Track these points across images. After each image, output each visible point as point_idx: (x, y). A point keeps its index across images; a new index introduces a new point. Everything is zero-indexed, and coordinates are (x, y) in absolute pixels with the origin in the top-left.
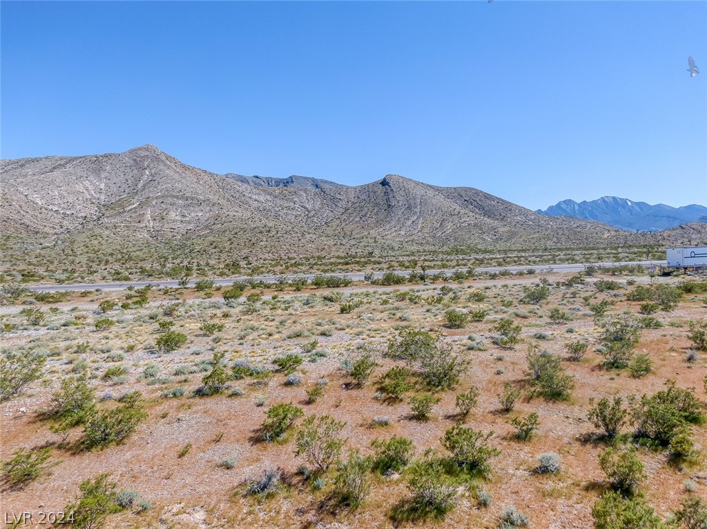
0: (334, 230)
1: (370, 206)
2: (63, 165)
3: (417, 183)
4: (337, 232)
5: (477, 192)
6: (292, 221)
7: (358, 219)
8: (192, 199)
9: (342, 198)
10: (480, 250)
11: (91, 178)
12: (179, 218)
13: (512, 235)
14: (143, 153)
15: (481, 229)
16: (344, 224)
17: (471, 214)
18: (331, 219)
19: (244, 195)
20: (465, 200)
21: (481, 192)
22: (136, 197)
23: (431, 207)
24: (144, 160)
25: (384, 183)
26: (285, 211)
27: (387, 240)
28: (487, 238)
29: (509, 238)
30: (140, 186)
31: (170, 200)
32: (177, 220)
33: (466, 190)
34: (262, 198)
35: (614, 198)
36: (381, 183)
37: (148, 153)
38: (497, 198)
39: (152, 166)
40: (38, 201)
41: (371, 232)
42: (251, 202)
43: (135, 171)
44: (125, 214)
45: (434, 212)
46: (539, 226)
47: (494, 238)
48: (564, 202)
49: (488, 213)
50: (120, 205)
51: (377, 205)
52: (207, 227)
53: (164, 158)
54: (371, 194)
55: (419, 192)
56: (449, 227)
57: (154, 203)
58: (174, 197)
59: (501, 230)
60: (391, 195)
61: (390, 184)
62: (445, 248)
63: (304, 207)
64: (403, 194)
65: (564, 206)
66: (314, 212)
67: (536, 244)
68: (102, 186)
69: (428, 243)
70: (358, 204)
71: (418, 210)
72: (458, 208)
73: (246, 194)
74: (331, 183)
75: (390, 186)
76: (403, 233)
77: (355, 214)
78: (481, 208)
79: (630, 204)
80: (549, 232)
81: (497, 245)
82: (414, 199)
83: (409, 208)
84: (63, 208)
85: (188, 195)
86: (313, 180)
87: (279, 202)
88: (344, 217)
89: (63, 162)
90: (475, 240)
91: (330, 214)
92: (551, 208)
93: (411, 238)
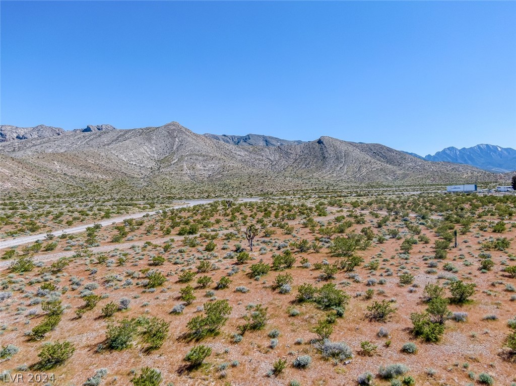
0: (290, 174)
1: (311, 157)
2: (123, 135)
3: (342, 142)
4: (292, 174)
5: (382, 147)
6: (263, 168)
7: (304, 166)
8: (207, 156)
9: (292, 152)
10: (385, 186)
11: (147, 144)
12: (202, 168)
13: (405, 176)
14: (172, 128)
15: (385, 172)
16: (295, 170)
17: (378, 162)
18: (286, 166)
19: (232, 152)
20: (374, 153)
21: (385, 146)
22: (175, 156)
23: (352, 158)
24: (174, 132)
25: (320, 142)
26: (258, 162)
27: (325, 179)
28: (389, 178)
29: (404, 178)
30: (175, 148)
31: (194, 157)
32: (203, 169)
33: (375, 145)
34: (242, 154)
35: (487, 145)
36: (318, 142)
37: (175, 128)
38: (396, 151)
39: (179, 135)
40: (124, 159)
41: (314, 174)
42: (236, 156)
43: (170, 139)
44: (172, 166)
45: (354, 161)
46: (424, 169)
47: (394, 178)
48: (448, 148)
49: (390, 161)
50: (168, 161)
51: (316, 156)
52: (219, 173)
53: (184, 131)
54: (312, 150)
55: (344, 148)
56: (364, 171)
57: (186, 159)
58: (196, 155)
59: (398, 172)
60: (325, 150)
61: (324, 143)
62: (363, 185)
63: (269, 159)
64: (333, 149)
65: (448, 152)
66: (275, 162)
67: (420, 182)
68: (154, 149)
69: (351, 181)
70: (303, 156)
71: (343, 160)
72: (370, 158)
73: (233, 151)
74: (276, 138)
75: (324, 144)
76: (335, 175)
77: (302, 163)
78: (384, 157)
79: (499, 149)
80: (429, 174)
81: (395, 183)
82: (340, 152)
83: (337, 158)
84: (138, 163)
85: (203, 153)
86: (264, 137)
87: (253, 156)
88: (295, 165)
89: (122, 133)
90: (381, 179)
91: (286, 163)
92: (438, 153)
93: (341, 178)
